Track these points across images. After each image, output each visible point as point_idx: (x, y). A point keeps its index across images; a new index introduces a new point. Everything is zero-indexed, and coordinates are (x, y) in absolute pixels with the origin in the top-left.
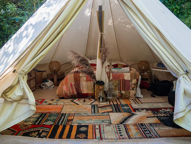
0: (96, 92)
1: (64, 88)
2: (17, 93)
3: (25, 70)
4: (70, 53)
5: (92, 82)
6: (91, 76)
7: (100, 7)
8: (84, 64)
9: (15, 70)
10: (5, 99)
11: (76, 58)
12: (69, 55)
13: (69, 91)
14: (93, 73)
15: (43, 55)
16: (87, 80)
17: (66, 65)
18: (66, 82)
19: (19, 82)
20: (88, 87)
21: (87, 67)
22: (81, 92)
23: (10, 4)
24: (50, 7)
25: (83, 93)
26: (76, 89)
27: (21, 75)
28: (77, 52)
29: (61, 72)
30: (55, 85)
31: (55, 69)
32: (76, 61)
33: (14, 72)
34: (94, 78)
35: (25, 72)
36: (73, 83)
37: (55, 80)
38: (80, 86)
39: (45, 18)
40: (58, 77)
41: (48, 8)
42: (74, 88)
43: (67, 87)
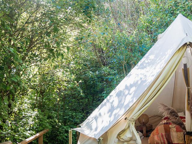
0: (186, 142)
1: (156, 138)
2: (128, 135)
3: (133, 117)
4: (161, 106)
5: (182, 133)
6: (181, 127)
7: (185, 65)
8: (174, 115)
9: (126, 118)
10: (119, 139)
11: (166, 110)
12: (160, 107)
13: (161, 140)
14: (183, 124)
15: (148, 106)
16: (177, 131)
17: (154, 118)
18: (157, 132)
19: (129, 126)
20: (179, 138)
21: (176, 118)
22: (172, 142)
23: (104, 66)
24: (144, 69)
25: (173, 143)
26: (167, 139)
27: (131, 121)
28: (167, 105)
29: (149, 124)
30: (144, 137)
31: (144, 121)
32: (167, 113)
33: (125, 119)
34: (184, 128)
35: (134, 119)
36: (163, 134)
37: (144, 131)
38: (170, 136)
39: (142, 78)
40: (147, 129)
41: (142, 70)
42: (165, 138)
43: (158, 137)
